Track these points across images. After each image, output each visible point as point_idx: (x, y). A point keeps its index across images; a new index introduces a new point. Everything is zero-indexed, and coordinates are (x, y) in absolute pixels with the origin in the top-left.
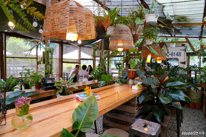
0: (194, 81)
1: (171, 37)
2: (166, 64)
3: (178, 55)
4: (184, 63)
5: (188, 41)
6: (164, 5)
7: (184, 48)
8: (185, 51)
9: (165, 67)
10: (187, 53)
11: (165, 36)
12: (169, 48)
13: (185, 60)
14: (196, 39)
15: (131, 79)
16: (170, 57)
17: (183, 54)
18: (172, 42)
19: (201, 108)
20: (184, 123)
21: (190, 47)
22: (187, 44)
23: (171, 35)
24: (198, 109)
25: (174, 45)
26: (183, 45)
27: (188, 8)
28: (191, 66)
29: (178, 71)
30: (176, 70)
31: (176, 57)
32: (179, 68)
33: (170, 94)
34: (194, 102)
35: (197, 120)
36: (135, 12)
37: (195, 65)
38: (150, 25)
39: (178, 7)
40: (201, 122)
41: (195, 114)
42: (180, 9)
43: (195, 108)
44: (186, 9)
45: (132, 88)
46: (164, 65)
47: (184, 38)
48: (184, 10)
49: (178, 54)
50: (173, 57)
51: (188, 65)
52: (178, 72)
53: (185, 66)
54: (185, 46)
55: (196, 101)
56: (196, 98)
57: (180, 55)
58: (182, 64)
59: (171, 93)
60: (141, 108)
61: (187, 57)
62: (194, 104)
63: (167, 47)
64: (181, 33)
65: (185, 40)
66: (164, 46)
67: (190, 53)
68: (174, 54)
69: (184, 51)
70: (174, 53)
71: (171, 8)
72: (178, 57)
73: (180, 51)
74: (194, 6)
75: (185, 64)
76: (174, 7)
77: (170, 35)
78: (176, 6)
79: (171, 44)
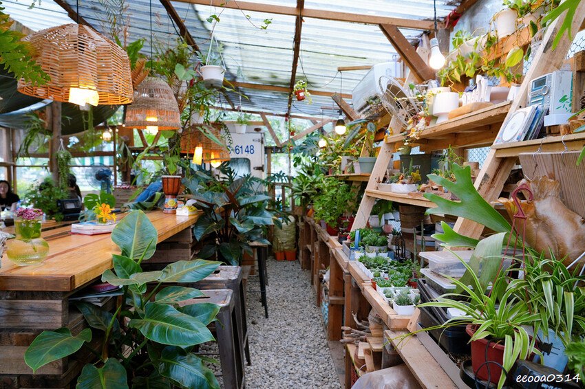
0: (281, 204)
1: (234, 110)
2: (225, 172)
3: (248, 151)
4: (261, 169)
5: (266, 123)
6: (226, 44)
7: (258, 136)
8: (262, 142)
9: (225, 178)
10: (266, 148)
11: (222, 109)
12: (232, 135)
13: (263, 163)
14: (281, 118)
15: (170, 196)
16: (233, 155)
17: (259, 149)
18: (240, 122)
19: (296, 257)
20: (270, 285)
21: (269, 135)
22: (264, 129)
23: (233, 105)
24: (291, 261)
25: (244, 128)
26: (258, 130)
27: (266, 59)
28: (275, 175)
29: (251, 185)
30: (247, 184)
31: (245, 155)
32: (253, 178)
33: (249, 217)
34: (284, 249)
35: (291, 277)
36: (171, 50)
37: (281, 172)
38: (212, 85)
39: (251, 54)
40: (298, 277)
41: (286, 268)
42: (253, 57)
43: (285, 259)
44: (264, 58)
45: (177, 214)
46: (222, 175)
47: (259, 115)
48: (261, 61)
49: (250, 150)
50: (240, 156)
51: (269, 173)
52: (250, 188)
53: (264, 176)
54: (262, 131)
55: (287, 245)
56: (287, 239)
57: (252, 151)
58: (258, 171)
59: (250, 215)
60: (197, 253)
61: (266, 155)
62: (284, 252)
63: (228, 132)
64: (252, 104)
65: (261, 120)
66: (223, 130)
67: (272, 148)
68: (240, 149)
69: (260, 143)
70: (241, 147)
71: (238, 52)
72: (249, 156)
73: (253, 143)
74: (277, 57)
75: (263, 171)
76: (243, 52)
77: (229, 107)
78: (247, 50)
79: (238, 126)
